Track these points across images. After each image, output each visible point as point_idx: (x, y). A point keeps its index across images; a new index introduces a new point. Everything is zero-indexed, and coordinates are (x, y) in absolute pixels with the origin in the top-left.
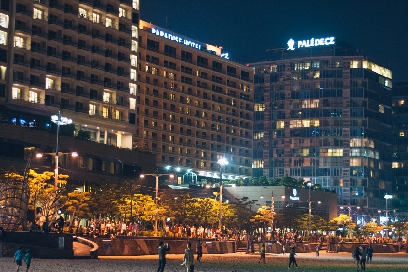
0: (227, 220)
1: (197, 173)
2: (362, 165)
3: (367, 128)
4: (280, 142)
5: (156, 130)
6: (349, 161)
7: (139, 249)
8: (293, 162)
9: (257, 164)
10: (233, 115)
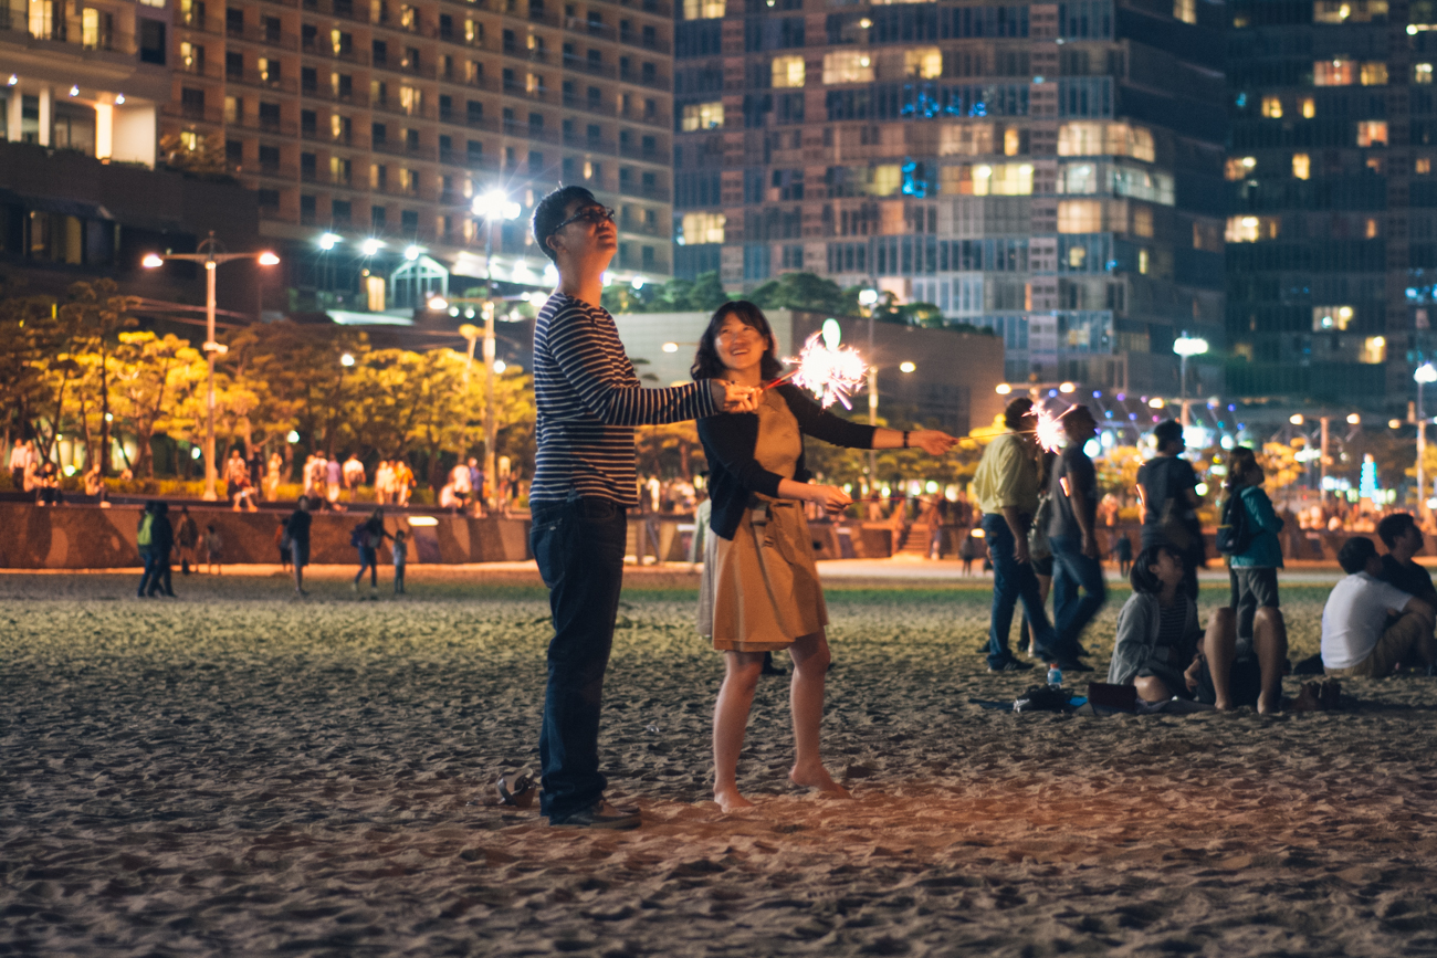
0: (522, 438)
1: (446, 264)
2: (1105, 228)
3: (1126, 81)
4: (786, 140)
5: (277, 94)
6: (1053, 212)
7: (115, 543)
8: (838, 218)
9: (698, 230)
10: (593, 31)
